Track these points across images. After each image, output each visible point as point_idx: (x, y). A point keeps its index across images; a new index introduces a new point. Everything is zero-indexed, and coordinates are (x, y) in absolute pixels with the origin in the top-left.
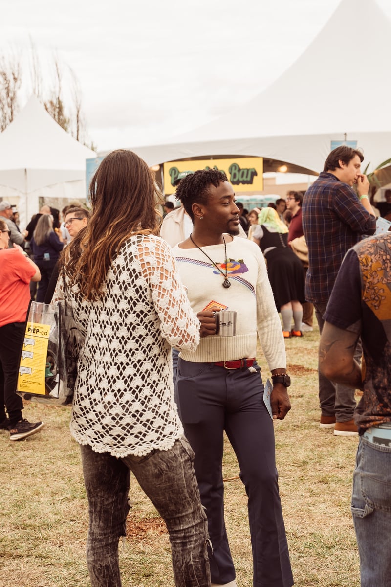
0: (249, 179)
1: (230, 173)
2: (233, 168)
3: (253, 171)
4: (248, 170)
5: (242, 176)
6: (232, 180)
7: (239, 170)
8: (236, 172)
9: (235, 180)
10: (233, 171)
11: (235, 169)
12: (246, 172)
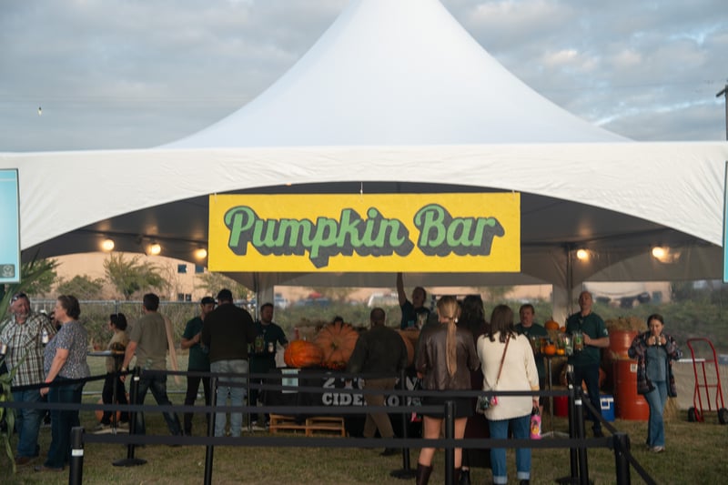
0: (477, 241)
1: (421, 228)
2: (430, 215)
3: (492, 223)
4: (475, 222)
5: (457, 235)
6: (424, 243)
7: (448, 220)
8: (439, 224)
9: (434, 244)
10: (429, 223)
11: (436, 217)
12: (467, 225)
